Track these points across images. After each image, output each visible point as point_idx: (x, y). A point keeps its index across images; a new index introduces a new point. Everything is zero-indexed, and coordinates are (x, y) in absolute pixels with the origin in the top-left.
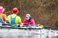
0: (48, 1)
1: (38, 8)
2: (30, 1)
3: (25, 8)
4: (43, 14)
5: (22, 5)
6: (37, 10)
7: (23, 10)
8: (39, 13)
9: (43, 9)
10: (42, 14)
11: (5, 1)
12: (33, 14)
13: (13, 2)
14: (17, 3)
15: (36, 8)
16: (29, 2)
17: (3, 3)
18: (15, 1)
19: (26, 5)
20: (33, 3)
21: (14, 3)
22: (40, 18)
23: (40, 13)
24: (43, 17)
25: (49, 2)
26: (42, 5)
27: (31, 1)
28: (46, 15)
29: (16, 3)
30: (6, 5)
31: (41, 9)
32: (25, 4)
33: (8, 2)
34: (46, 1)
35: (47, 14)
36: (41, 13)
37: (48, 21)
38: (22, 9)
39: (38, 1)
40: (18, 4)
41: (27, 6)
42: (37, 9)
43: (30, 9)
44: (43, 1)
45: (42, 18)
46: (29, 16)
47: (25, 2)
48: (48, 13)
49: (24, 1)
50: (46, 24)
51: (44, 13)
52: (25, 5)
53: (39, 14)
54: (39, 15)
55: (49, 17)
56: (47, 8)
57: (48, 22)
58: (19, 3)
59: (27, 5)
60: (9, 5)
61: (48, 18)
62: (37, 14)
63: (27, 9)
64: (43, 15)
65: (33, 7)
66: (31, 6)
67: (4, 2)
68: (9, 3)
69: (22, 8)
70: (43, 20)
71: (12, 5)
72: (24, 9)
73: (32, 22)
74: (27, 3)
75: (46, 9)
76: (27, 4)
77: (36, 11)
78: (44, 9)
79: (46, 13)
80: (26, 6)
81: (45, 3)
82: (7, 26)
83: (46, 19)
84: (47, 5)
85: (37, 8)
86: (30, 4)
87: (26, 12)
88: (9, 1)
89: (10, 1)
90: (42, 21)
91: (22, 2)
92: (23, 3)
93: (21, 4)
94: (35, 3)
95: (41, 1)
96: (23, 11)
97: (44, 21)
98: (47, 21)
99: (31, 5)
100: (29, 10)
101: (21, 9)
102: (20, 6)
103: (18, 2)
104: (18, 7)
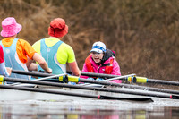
1: (173, 22)
3: (130, 21)
5: (121, 14)
6: (169, 30)
12: (155, 42)
14: (105, 8)
15: (164, 23)
16: (142, 4)
17: (62, 8)
18: (100, 2)
19: (134, 15)
20: (157, 6)
21: (96, 6)
22: (177, 53)
23: (176, 38)
29: (102, 8)
30: (73, 13)
32: (132, 10)
33: (79, 4)
38: (123, 25)
40: (108, 10)
41: (138, 17)
42: (170, 27)
43: (146, 25)
47: (131, 5)
49: (128, 1)
52: (132, 14)
53: (175, 41)
54: (174, 44)
58: (111, 7)
62: (167, 41)
63: (136, 26)
65: (154, 21)
67: (65, 3)
68: (80, 8)
69: (121, 23)
71: (91, 12)
72: (129, 26)
74: (137, 8)
76: (136, 12)
77: (166, 32)
80: (133, 18)
85: (169, 24)
86: (146, 11)
87: (133, 35)
91: (121, 5)
92: (124, 7)
93: (118, 11)
94: (163, 6)
96: (123, 32)
99: (150, 15)
100: (144, 29)
101: (119, 27)
102: (115, 17)
103: (110, 3)
104: (111, 20)
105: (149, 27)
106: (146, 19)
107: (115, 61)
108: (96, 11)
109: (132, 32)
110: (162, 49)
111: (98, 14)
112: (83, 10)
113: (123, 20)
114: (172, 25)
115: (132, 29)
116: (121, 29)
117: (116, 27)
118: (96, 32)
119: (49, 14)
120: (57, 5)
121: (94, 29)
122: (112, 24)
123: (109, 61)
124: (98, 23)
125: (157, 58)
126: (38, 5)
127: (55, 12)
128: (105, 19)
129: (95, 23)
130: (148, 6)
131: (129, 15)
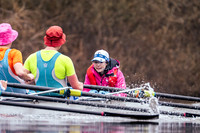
0: (194, 5)
1: (160, 27)
2: (130, 4)
3: (113, 27)
4: (177, 50)
5: (103, 18)
6: (156, 37)
7: (108, 36)
8: (161, 46)
9: (174, 30)
10: (171, 51)
11: (45, 3)
12: (141, 49)
13: (73, 6)
14: (85, 11)
15: (151, 28)
16: (126, 8)
17: (37, 12)
18: (80, 5)
19: (118, 19)
20: (142, 9)
21: (74, 10)
22: (165, 62)
23: (164, 45)
24: (175, 59)
25: (195, 9)
26: (171, 19)
27: (135, 2)
28: (186, 52)
29: (82, 11)
31: (168, 33)
32: (115, 15)
33: (56, 7)
34: (187, 6)
35: (189, 50)
36: (168, 45)
37: (194, 74)
38: (105, 30)
39: (158, 3)
40: (88, 14)
41: (121, 22)
42: (157, 33)
43: (131, 31)
44: (176, 5)
45: (172, 63)
46: (104, 57)
47: (114, 9)
48: (194, 47)
49: (111, 4)
50: (185, 83)
51: (179, 44)
52: (115, 18)
53: (163, 49)
54: (161, 53)
55: (196, 61)
56: (189, 28)
57: (195, 78)
58: (92, 10)
59: (122, 18)
60: (57, 18)
61: (193, 63)
62: (154, 49)
63: (119, 32)
64: (177, 54)
65: (140, 26)
66: (136, 21)
67: (40, 6)
68: (57, 12)
69: (102, 28)
70: (175, 70)
71: (69, 16)
72: (112, 31)
73: (116, 79)
74: (120, 12)
75: (188, 33)
76: (119, 16)
77: (153, 38)
78: (180, 32)
79: (186, 45)
80: (116, 23)
81: (183, 11)
82: (28, 91)
83: (186, 67)
84: (190, 18)
85: (156, 29)
86: (131, 15)
87: (116, 42)
88: (58, 5)
89: (63, 4)
90: (173, 74)
91: (102, 8)
92: (106, 11)
93: (99, 15)
94: (149, 10)
95: (170, 5)
96: (105, 39)
97: (180, 73)
98: (190, 74)
99: (134, 19)
100: (129, 35)
101: (100, 33)
102: (96, 21)
104: (91, 25)
105: (133, 33)
106: (130, 24)
107: (119, 71)
108: (75, 15)
109: (115, 39)
110: (149, 58)
111: (77, 18)
112: (60, 14)
113: (105, 26)
114: (160, 31)
115: (115, 35)
116: (103, 35)
117: (97, 33)
118: (74, 39)
119: (22, 18)
120: (31, 8)
121: (73, 36)
122: (92, 29)
123: (113, 71)
124: (77, 28)
125: (143, 68)
126: (10, 8)
127: (29, 16)
128: (85, 24)
129: (74, 29)
130: (133, 9)
131: (111, 19)
